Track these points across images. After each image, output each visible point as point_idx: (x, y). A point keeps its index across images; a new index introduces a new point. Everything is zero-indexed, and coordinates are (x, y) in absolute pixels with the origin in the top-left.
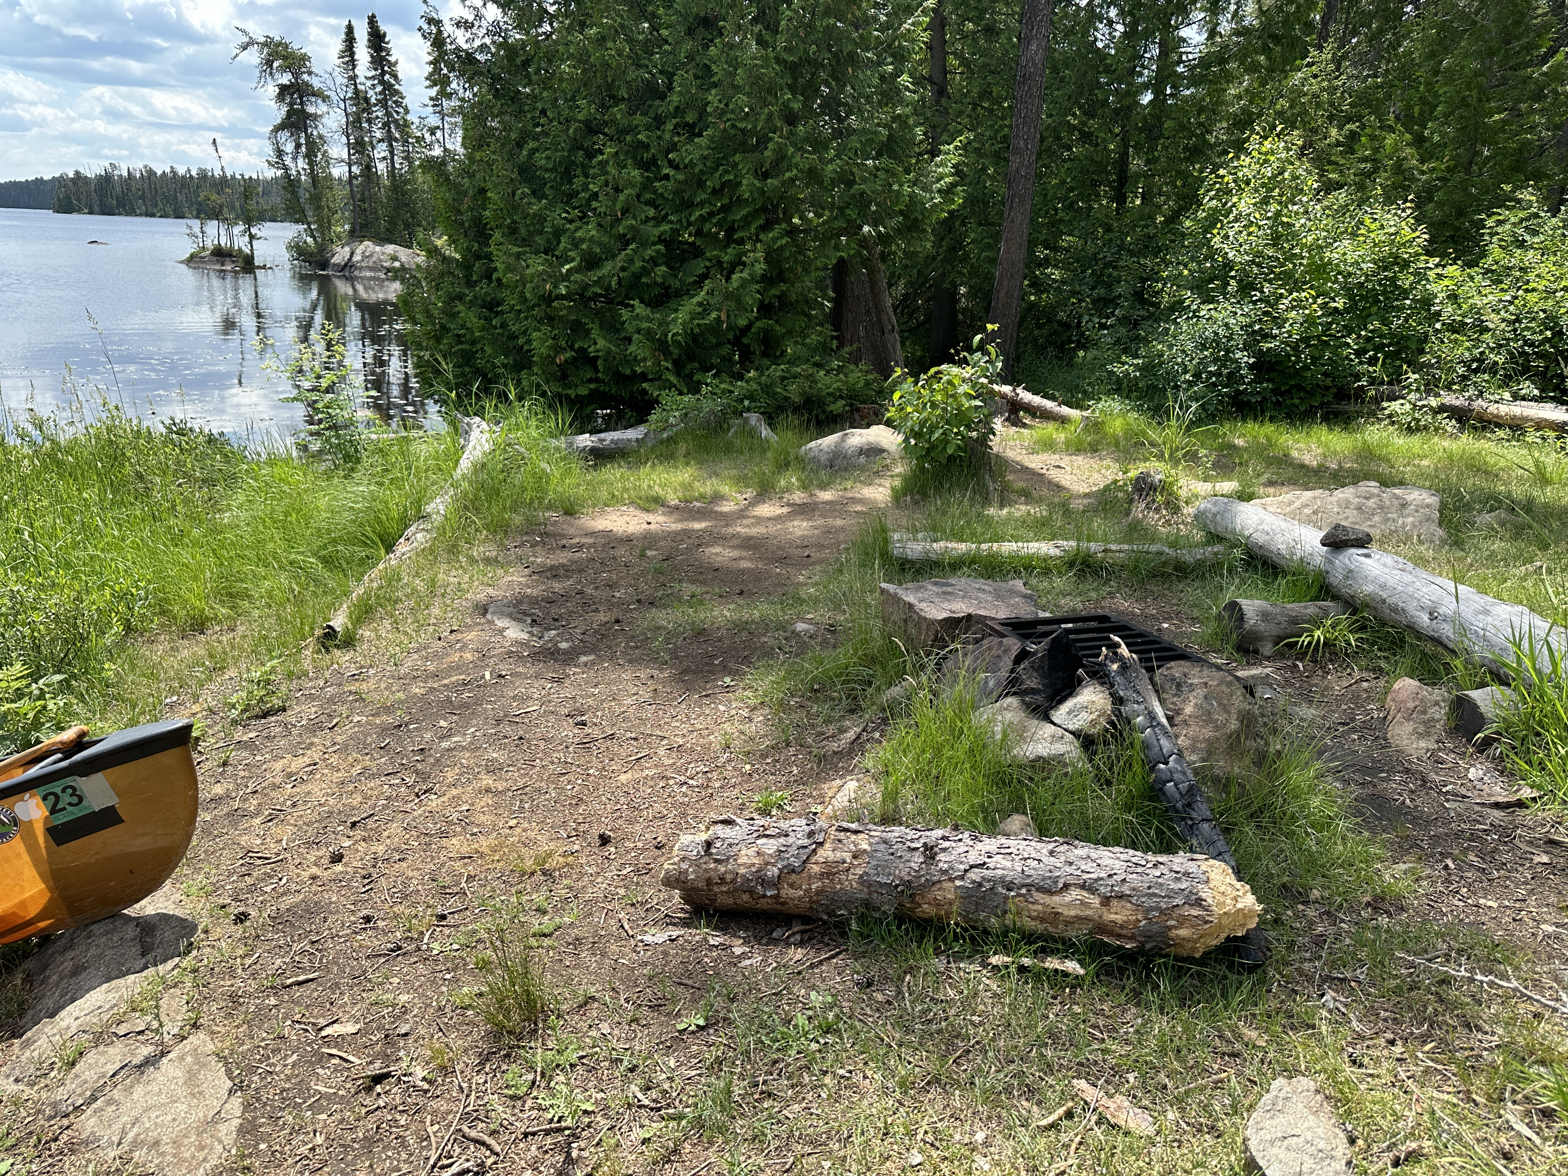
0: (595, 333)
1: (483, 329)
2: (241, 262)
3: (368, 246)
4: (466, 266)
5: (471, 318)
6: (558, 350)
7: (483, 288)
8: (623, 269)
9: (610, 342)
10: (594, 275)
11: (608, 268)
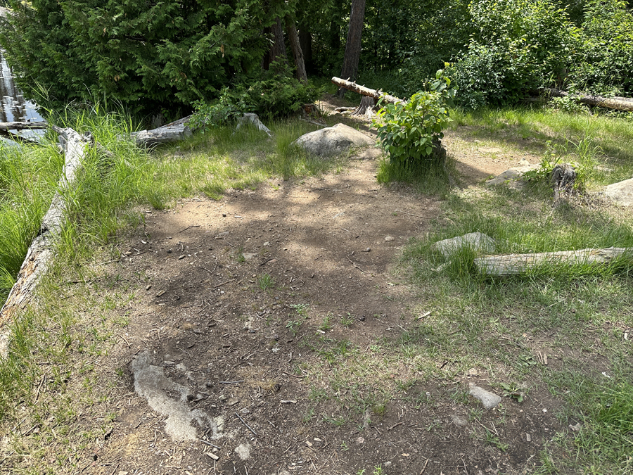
0: (139, 61)
1: (61, 58)
4: (42, 15)
5: (50, 50)
6: (115, 72)
7: (57, 31)
8: (154, 18)
9: (149, 66)
10: (135, 22)
11: (144, 17)
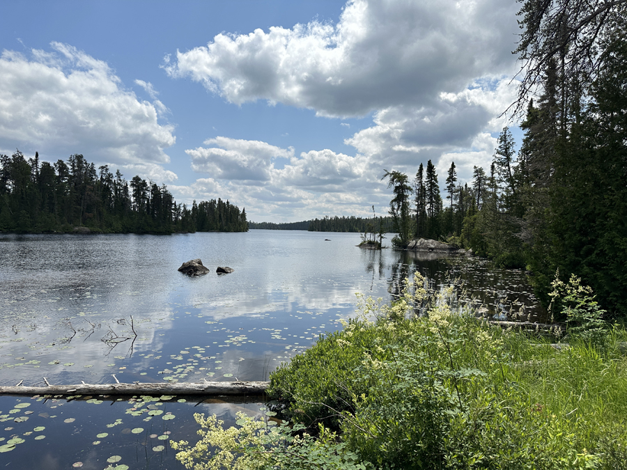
2: (377, 246)
3: (422, 240)
